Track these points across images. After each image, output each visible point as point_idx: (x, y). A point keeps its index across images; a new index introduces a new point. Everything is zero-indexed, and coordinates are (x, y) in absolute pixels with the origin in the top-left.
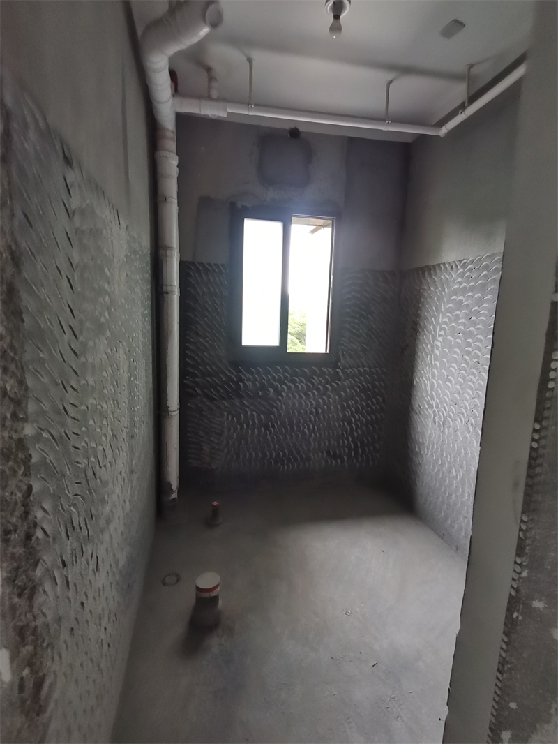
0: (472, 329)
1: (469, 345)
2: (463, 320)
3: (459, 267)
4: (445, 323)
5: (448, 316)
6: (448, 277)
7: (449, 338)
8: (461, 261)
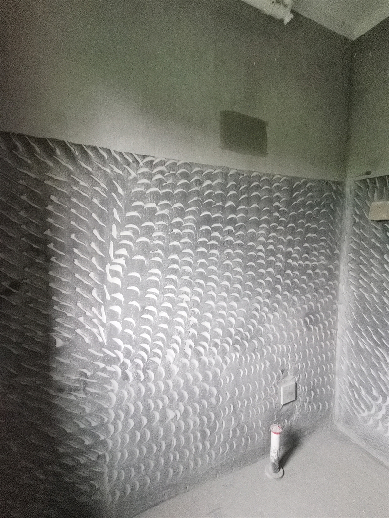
0: (176, 243)
1: (174, 261)
2: (161, 234)
3: (141, 164)
4: (127, 237)
5: (133, 229)
6: (121, 173)
7: (139, 257)
8: (144, 157)
